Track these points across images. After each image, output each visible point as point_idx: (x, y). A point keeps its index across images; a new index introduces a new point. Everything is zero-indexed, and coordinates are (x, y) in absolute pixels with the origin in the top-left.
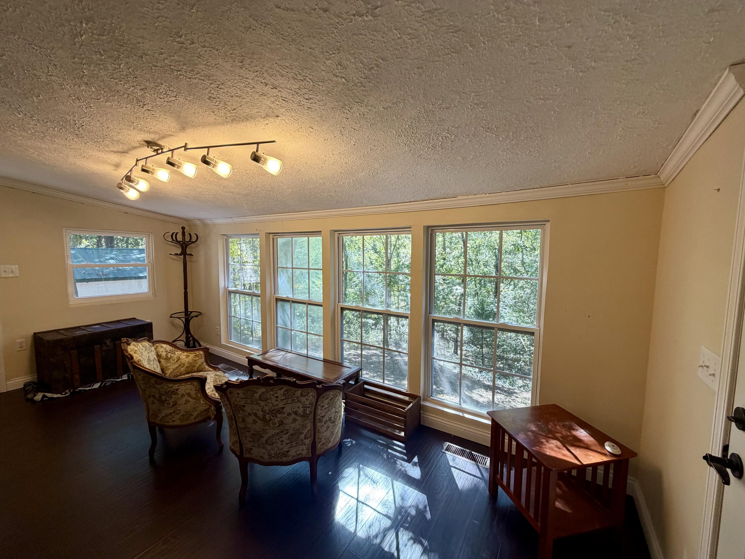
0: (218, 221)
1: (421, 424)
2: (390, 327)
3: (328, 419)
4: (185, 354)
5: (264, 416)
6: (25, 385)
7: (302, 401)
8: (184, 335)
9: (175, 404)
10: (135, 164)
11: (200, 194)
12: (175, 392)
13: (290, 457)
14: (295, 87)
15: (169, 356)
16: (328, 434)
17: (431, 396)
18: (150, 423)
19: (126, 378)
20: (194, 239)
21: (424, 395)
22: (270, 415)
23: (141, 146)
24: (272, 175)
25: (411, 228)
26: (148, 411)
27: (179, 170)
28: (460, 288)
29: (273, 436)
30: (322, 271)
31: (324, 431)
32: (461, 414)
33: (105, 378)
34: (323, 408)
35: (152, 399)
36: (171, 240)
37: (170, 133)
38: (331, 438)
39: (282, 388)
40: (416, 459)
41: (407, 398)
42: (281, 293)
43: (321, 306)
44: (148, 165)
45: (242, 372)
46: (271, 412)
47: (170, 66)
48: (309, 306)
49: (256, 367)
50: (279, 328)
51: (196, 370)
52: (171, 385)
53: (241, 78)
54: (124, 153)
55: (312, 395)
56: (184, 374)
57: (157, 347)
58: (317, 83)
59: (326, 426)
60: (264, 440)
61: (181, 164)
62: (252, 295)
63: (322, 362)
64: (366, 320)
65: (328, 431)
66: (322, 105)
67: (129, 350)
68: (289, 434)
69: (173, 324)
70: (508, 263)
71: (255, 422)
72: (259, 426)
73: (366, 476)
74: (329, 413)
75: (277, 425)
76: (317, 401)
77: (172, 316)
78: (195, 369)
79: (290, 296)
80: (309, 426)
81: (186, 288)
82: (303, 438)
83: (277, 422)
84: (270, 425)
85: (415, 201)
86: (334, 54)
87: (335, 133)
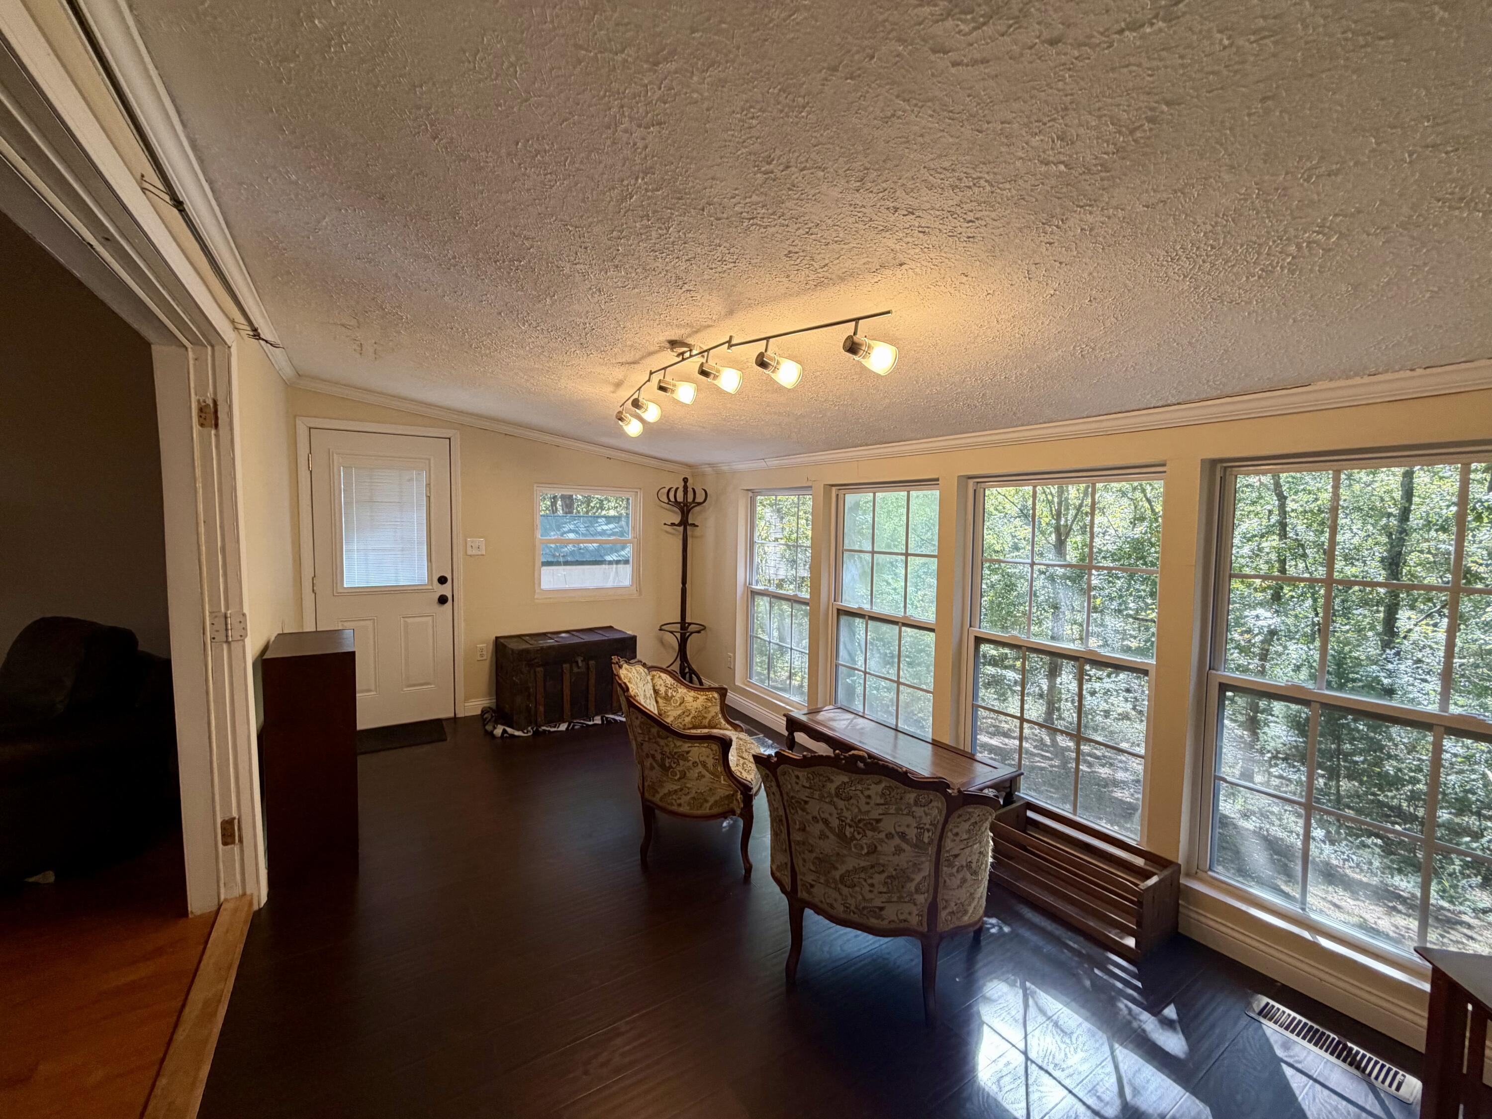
0: (740, 466)
1: (1180, 931)
2: (1060, 693)
3: (965, 864)
4: (692, 693)
5: (842, 828)
6: (484, 711)
7: (917, 815)
8: (678, 662)
9: (683, 776)
10: (647, 378)
11: (725, 420)
12: (684, 756)
13: (886, 922)
14: (951, 203)
15: (670, 695)
16: (963, 894)
17: (1210, 869)
18: (644, 800)
19: (600, 722)
20: (699, 499)
21: (1188, 862)
22: (852, 830)
23: (662, 349)
24: (878, 375)
25: (1164, 465)
26: (644, 779)
27: (715, 382)
28: (1269, 614)
29: (855, 870)
30: (936, 560)
31: (955, 886)
32: (1306, 935)
33: (573, 717)
34: (958, 839)
35: (650, 760)
36: (667, 501)
37: (710, 323)
38: (970, 905)
39: (880, 782)
40: (1170, 1012)
41: (1139, 862)
42: (848, 598)
43: (932, 630)
44: (667, 379)
45: (770, 742)
46: (856, 823)
47: (741, 213)
48: (904, 629)
49: (801, 737)
50: (841, 669)
51: (707, 724)
52: (679, 743)
53: (852, 208)
54: (634, 363)
55: (938, 808)
56: (690, 729)
57: (653, 676)
58: (1001, 186)
59: (960, 876)
60: (837, 874)
61: (718, 371)
62: (794, 600)
63: (930, 746)
64: (999, 670)
65: (964, 890)
66: (1001, 225)
67: (622, 676)
68: (885, 874)
69: (662, 642)
70: (1434, 555)
71: (823, 836)
72: (829, 845)
73: (1042, 1011)
74: (967, 851)
75: (866, 851)
76: (946, 822)
77: (663, 627)
78: (706, 722)
79: (867, 607)
80: (927, 868)
81: (684, 582)
82: (913, 889)
83: (865, 846)
84: (851, 849)
85: (1179, 404)
86: (1054, 120)
87: (1015, 277)
